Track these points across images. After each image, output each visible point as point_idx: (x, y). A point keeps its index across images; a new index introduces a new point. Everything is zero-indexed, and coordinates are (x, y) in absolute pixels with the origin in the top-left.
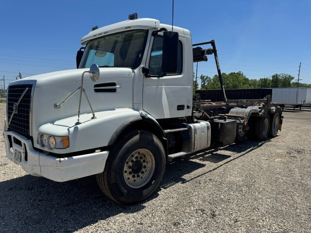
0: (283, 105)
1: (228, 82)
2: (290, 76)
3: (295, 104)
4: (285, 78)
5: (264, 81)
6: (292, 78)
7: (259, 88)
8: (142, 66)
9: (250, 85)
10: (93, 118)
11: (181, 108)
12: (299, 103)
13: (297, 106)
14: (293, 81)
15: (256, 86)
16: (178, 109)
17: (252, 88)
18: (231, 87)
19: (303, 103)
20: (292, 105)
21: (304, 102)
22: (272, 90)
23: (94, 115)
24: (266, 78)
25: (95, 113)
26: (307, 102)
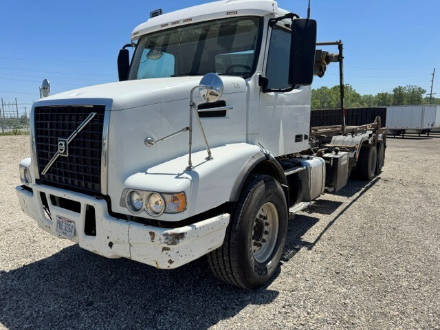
0: (404, 130)
1: (329, 100)
2: (419, 88)
3: (420, 128)
4: (413, 92)
5: (383, 97)
6: (424, 92)
7: (376, 107)
8: (258, 73)
9: (361, 103)
10: (209, 159)
11: (298, 138)
12: (426, 127)
13: (424, 131)
14: (424, 96)
15: (372, 104)
16: (296, 141)
17: (366, 106)
18: (335, 106)
19: (430, 127)
20: (417, 130)
21: (432, 125)
22: (386, 109)
23: (209, 153)
24: (385, 92)
25: (211, 150)
26: (437, 125)
